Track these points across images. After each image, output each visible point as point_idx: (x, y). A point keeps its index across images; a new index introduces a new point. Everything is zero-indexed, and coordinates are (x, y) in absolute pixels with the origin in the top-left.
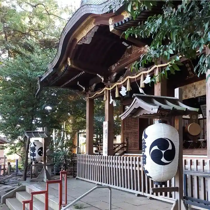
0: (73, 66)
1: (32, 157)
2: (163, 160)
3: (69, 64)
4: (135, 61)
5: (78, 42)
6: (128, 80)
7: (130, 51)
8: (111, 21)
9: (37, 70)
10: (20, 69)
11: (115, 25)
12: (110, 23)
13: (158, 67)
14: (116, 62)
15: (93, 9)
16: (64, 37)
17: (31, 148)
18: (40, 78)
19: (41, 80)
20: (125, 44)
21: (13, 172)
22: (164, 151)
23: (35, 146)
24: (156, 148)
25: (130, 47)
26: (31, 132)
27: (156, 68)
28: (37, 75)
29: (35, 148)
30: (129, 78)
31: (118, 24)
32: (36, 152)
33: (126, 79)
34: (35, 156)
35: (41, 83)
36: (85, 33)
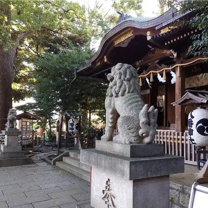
0: (108, 62)
1: (71, 131)
2: (205, 132)
3: (106, 61)
4: (157, 60)
5: (116, 45)
6: (152, 74)
7: (153, 52)
8: (148, 33)
9: (73, 63)
10: (60, 63)
11: (153, 37)
12: (148, 35)
13: (179, 66)
14: (140, 59)
15: (136, 24)
16: (105, 41)
17: (70, 123)
18: (77, 69)
19: (78, 71)
20: (150, 47)
21: (41, 143)
22: (206, 127)
23: (74, 122)
24: (201, 124)
25: (153, 48)
26: (70, 112)
27: (178, 66)
28: (74, 67)
29: (73, 124)
30: (152, 72)
31: (156, 36)
32: (74, 127)
33: (149, 73)
34: (73, 130)
35: (77, 74)
36: (123, 39)
